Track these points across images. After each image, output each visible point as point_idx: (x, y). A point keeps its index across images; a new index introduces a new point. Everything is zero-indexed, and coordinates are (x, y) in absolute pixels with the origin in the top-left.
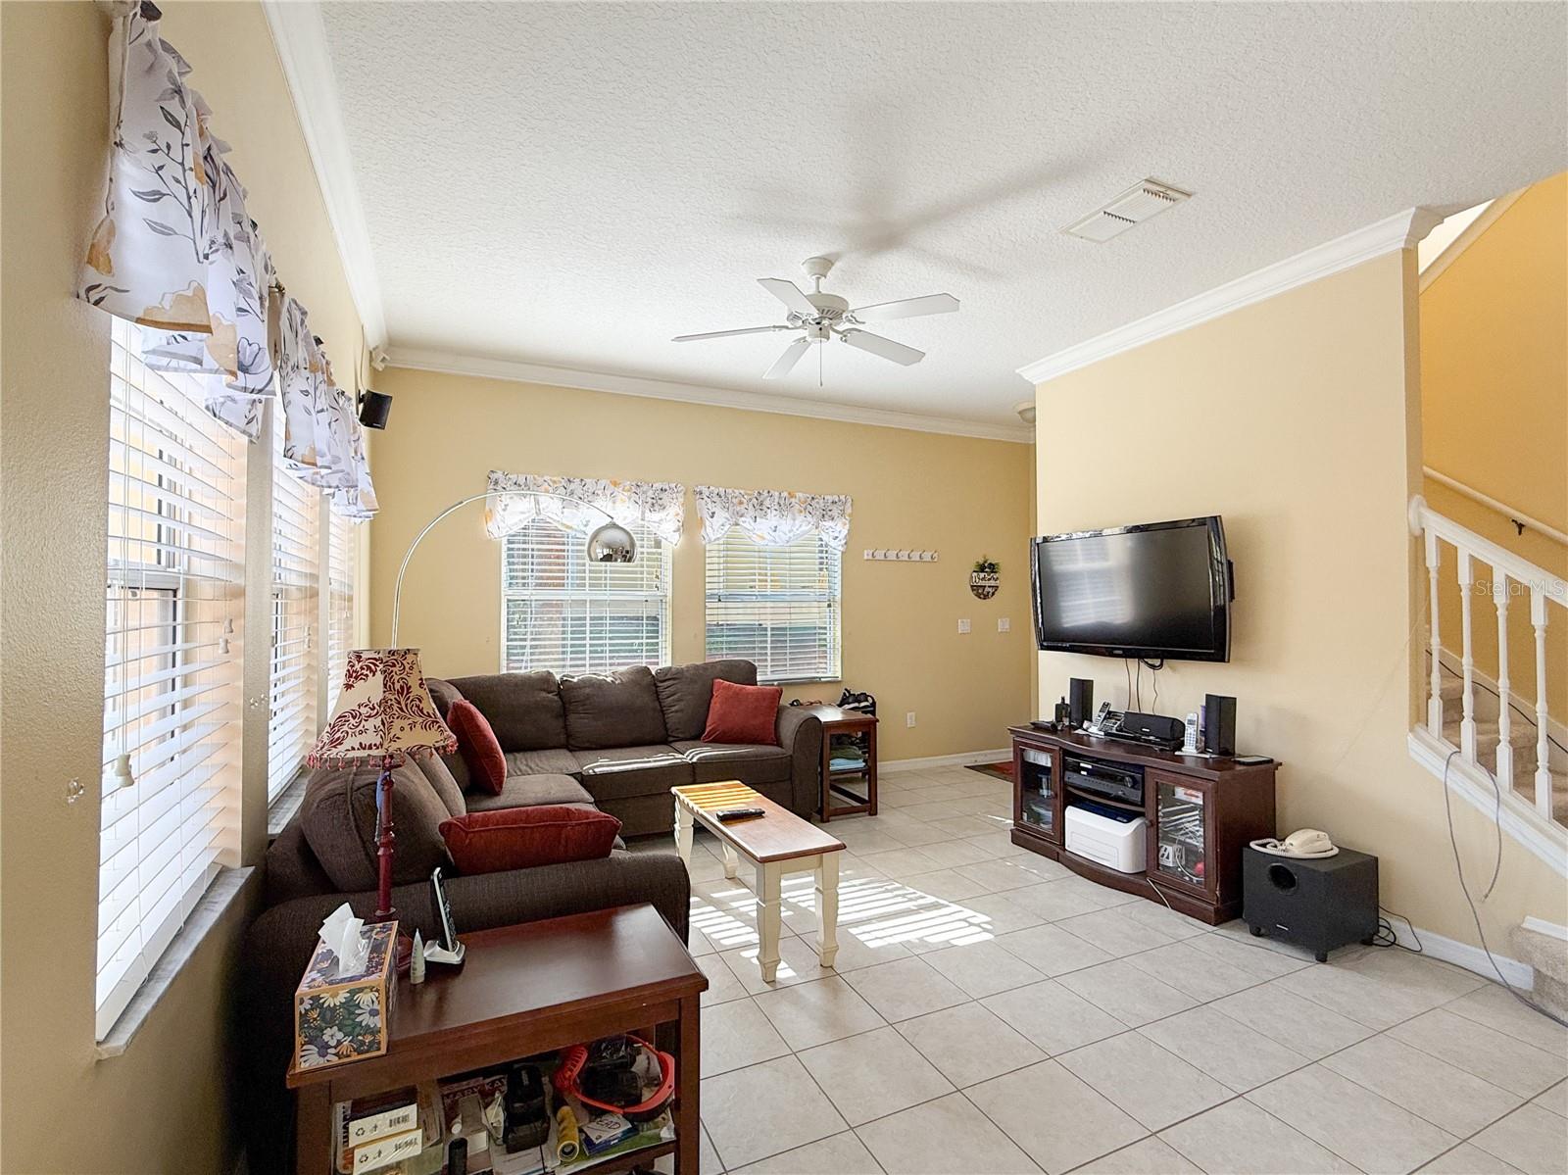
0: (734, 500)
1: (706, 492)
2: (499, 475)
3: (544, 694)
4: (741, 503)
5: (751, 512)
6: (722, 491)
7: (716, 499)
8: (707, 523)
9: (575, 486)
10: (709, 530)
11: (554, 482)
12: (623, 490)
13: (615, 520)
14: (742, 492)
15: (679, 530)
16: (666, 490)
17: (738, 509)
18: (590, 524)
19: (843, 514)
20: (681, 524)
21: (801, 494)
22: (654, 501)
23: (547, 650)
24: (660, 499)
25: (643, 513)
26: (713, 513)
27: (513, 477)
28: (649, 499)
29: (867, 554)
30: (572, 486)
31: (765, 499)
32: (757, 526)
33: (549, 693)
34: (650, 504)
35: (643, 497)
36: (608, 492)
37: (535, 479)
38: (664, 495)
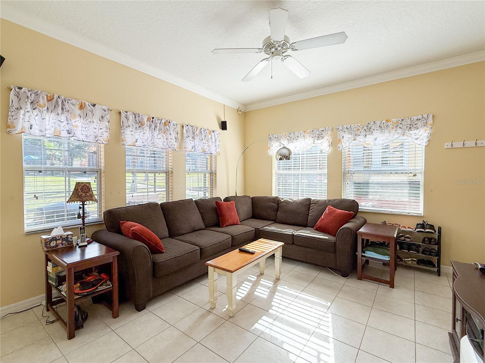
0: (355, 129)
1: (341, 128)
2: (271, 136)
3: (272, 203)
4: (358, 130)
5: (363, 133)
6: (349, 126)
7: (346, 130)
8: (342, 141)
9: (292, 135)
10: (343, 144)
11: (285, 135)
12: (307, 133)
13: (285, 145)
14: (359, 125)
15: (330, 145)
16: (324, 131)
17: (357, 132)
18: (297, 147)
19: (425, 124)
20: (330, 143)
21: (394, 120)
22: (319, 136)
23: (287, 190)
24: (322, 134)
25: (314, 141)
26: (343, 136)
27: (274, 136)
28: (317, 136)
29: (447, 145)
30: (291, 135)
31: (372, 126)
32: (366, 139)
33: (274, 203)
34: (317, 137)
35: (314, 135)
36: (302, 135)
37: (280, 135)
38: (323, 133)
